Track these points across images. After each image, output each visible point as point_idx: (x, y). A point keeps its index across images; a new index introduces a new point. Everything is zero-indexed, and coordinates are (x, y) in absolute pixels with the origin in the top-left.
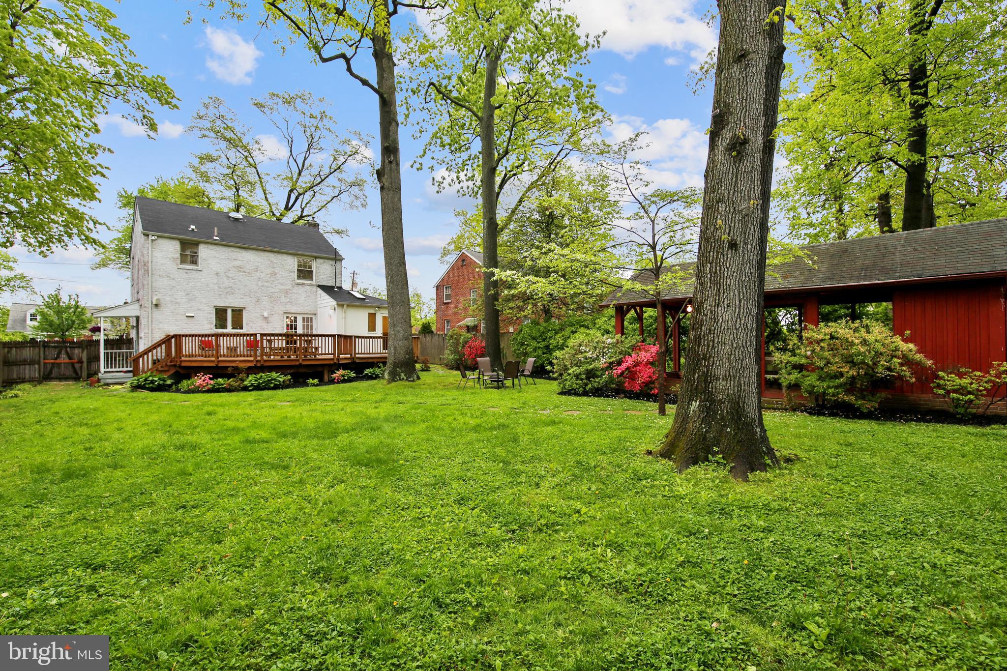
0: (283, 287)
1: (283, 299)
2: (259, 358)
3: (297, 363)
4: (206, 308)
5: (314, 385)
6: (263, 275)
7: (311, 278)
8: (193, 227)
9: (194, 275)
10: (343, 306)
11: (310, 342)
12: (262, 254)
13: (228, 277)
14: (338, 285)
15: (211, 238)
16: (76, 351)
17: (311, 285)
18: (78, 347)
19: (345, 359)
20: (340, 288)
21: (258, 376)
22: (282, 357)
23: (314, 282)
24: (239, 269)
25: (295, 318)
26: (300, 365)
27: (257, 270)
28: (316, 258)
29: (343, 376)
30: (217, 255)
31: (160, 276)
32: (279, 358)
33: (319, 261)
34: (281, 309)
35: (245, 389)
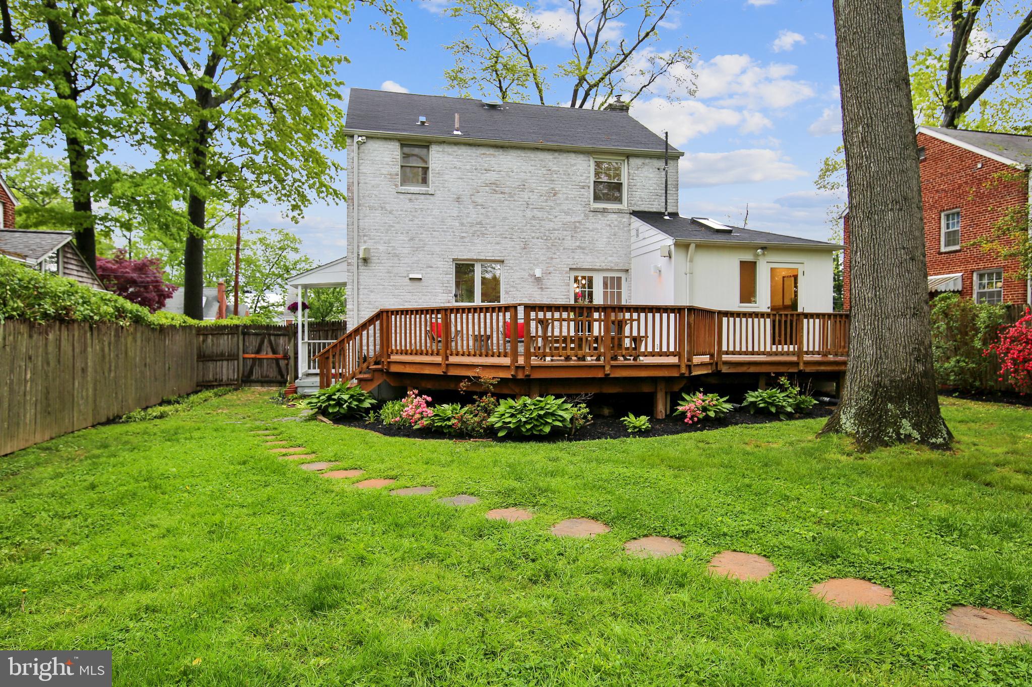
0: (569, 219)
1: (568, 243)
2: (521, 361)
3: (600, 375)
4: (440, 264)
5: (642, 433)
6: (534, 197)
7: (619, 200)
8: (423, 119)
9: (422, 202)
10: (687, 246)
11: (620, 325)
12: (532, 155)
13: (475, 204)
14: (670, 209)
15: (450, 133)
16: (282, 341)
17: (620, 212)
18: (284, 335)
19: (703, 365)
20: (674, 215)
21: (518, 404)
22: (568, 358)
23: (624, 206)
24: (495, 187)
25: (590, 280)
26: (607, 379)
27: (523, 187)
28: (628, 156)
29: (705, 409)
30: (458, 164)
31: (371, 208)
32: (559, 361)
33: (634, 162)
34: (564, 261)
35: (491, 433)
